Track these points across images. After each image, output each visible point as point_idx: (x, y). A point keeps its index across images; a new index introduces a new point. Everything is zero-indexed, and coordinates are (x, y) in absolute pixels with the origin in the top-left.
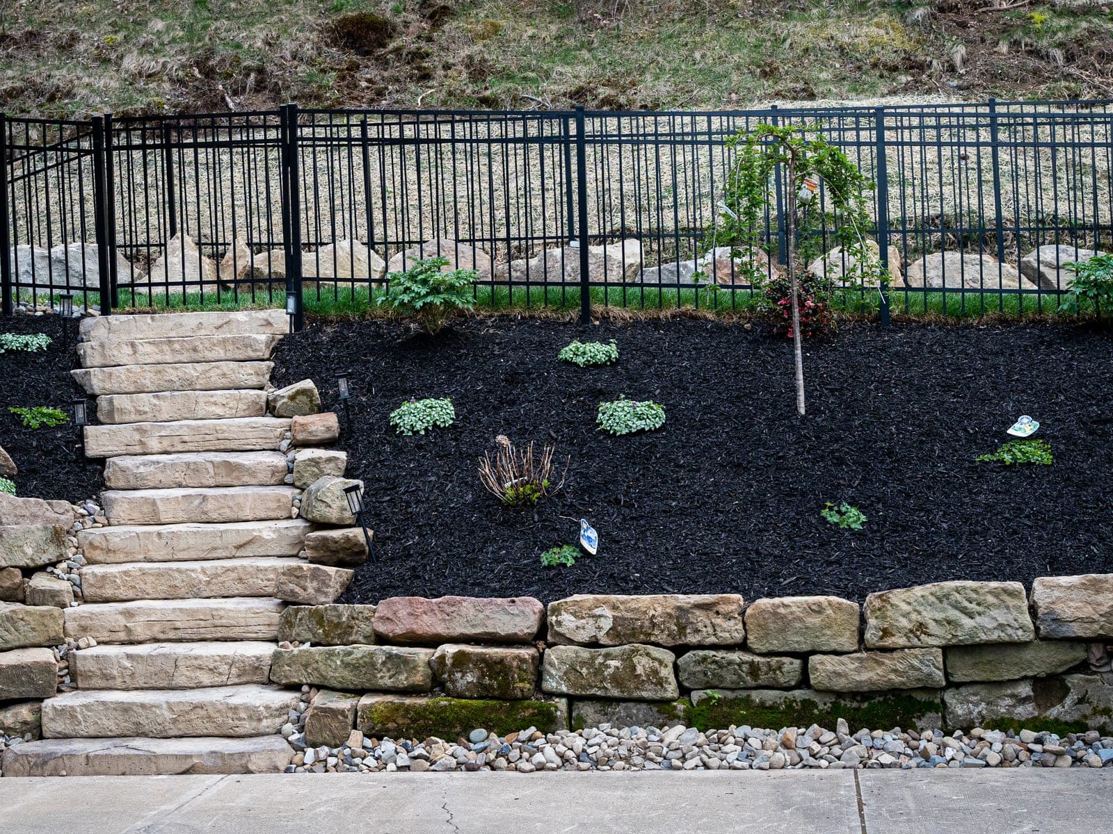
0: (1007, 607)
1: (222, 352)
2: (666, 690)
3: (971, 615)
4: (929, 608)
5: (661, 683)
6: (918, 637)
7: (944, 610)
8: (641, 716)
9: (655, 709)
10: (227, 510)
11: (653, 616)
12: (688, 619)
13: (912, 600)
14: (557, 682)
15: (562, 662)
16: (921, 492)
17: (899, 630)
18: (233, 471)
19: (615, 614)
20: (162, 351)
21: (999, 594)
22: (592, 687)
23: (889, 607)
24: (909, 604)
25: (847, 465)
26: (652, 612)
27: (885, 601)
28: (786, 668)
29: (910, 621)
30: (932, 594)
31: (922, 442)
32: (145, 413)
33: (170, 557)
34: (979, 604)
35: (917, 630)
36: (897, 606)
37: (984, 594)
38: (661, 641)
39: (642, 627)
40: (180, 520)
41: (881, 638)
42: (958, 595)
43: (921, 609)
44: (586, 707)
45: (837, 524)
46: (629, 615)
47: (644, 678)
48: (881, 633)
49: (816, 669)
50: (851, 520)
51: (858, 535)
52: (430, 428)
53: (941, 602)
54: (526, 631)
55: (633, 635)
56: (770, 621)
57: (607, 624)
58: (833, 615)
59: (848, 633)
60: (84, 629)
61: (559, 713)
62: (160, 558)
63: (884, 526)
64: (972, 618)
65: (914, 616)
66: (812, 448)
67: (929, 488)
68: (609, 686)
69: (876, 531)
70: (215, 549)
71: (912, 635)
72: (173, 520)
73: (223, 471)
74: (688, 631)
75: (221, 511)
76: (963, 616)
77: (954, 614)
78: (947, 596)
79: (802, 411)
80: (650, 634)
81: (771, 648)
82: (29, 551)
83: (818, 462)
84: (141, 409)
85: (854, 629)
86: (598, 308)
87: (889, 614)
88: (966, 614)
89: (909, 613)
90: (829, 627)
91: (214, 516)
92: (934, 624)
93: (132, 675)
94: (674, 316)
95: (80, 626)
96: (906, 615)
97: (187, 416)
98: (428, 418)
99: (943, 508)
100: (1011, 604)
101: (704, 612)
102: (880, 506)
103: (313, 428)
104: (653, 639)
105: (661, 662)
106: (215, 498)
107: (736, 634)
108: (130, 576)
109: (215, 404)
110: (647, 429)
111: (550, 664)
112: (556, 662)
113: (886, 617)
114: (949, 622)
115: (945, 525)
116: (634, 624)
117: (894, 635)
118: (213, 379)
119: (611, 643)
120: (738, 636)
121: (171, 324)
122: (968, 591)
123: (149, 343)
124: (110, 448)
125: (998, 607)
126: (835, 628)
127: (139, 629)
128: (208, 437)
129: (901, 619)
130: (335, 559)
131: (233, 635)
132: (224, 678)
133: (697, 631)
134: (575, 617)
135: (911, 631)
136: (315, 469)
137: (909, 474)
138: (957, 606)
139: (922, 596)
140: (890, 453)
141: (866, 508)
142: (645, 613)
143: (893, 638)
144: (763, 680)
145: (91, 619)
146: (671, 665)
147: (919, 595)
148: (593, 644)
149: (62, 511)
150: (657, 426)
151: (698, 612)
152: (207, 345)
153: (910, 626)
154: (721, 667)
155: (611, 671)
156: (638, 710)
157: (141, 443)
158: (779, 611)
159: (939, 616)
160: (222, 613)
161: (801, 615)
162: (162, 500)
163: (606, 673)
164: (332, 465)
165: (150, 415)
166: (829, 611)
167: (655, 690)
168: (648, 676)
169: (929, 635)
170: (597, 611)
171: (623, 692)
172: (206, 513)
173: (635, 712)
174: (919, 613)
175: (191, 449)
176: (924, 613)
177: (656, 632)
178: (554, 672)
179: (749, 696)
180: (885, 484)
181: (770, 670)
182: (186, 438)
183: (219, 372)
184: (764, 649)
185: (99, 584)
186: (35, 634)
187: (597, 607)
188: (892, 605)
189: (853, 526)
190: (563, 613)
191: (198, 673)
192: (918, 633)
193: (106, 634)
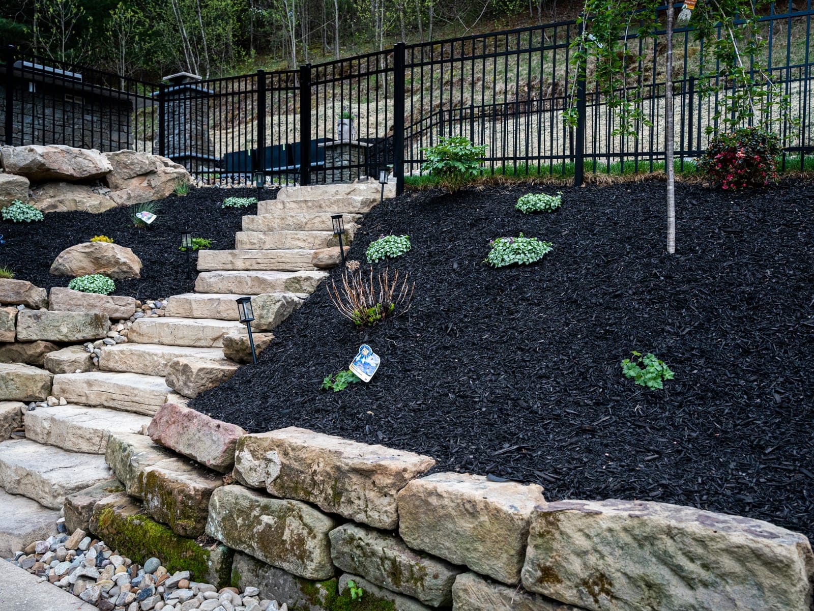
0: (760, 586)
1: (336, 208)
2: (305, 568)
3: (689, 582)
4: (618, 552)
5: (304, 556)
6: (595, 596)
7: (643, 562)
8: (287, 589)
9: (299, 586)
10: (231, 311)
11: (315, 471)
12: (344, 484)
13: (592, 533)
14: (216, 528)
15: (222, 506)
16: (767, 349)
17: (570, 575)
18: (261, 284)
19: (285, 461)
20: (301, 207)
21: (746, 558)
22: (242, 542)
23: (557, 535)
24: (588, 536)
25: (688, 309)
26: (315, 467)
27: (552, 524)
28: (428, 581)
29: (586, 565)
30: (625, 530)
31: (799, 288)
32: (255, 244)
33: (172, 343)
34: (705, 566)
35: (595, 583)
36: (569, 537)
37: (715, 552)
38: (319, 504)
39: (304, 481)
40: (205, 316)
41: (540, 581)
42: (669, 542)
43: (605, 550)
44: (242, 562)
45: (633, 379)
46: (296, 465)
47: (288, 546)
48: (539, 574)
49: (459, 597)
50: (649, 376)
51: (650, 396)
52: (383, 258)
53: (641, 546)
54: (212, 462)
55: (295, 489)
56: (422, 510)
57: (275, 471)
58: (488, 524)
59: (505, 556)
60: (63, 391)
61: (210, 563)
62: (167, 342)
63: (691, 388)
64: (692, 588)
65: (592, 559)
66: (657, 288)
67: (781, 344)
68: (255, 545)
69: (678, 394)
70: (199, 339)
71: (585, 590)
72: (201, 316)
73: (256, 284)
74: (343, 499)
75: (228, 312)
76: (674, 580)
77: (660, 573)
78: (651, 539)
79: (672, 250)
80: (310, 493)
81: (422, 547)
82: (64, 330)
83: (654, 303)
84: (252, 241)
85: (513, 552)
86: (589, 175)
87: (556, 545)
88: (683, 578)
89: (586, 553)
90: (483, 541)
91: (224, 315)
92: (624, 580)
93: (49, 433)
94: (647, 180)
95: (61, 388)
96: (582, 554)
97: (280, 247)
98: (382, 250)
99: (788, 373)
100: (767, 582)
101: (362, 480)
102: (702, 361)
103: (321, 256)
104: (312, 499)
105: (311, 531)
106: (225, 302)
107: (384, 518)
108: (124, 354)
109: (299, 240)
110: (520, 263)
111: (212, 505)
112: (218, 504)
113: (551, 549)
114: (649, 586)
115: (778, 398)
116: (298, 476)
117: (560, 581)
118: (316, 225)
119: (276, 494)
120: (387, 521)
121: (321, 191)
122: (688, 540)
123: (294, 202)
124: (212, 265)
125: (742, 580)
126: (489, 544)
127: (92, 396)
128: (273, 261)
129: (573, 558)
130: (238, 357)
131: (141, 411)
132: (96, 448)
133: (350, 502)
134: (253, 456)
135: (585, 583)
136: (297, 285)
137: (764, 324)
138: (664, 559)
139: (610, 530)
140: (751, 299)
141: (681, 362)
142: (309, 466)
143: (558, 586)
144: (404, 586)
145: (69, 385)
146: (320, 536)
147: (605, 526)
148: (261, 491)
149: (123, 304)
150: (531, 261)
151: (355, 478)
152: (327, 204)
153: (584, 575)
154: (365, 554)
155: (260, 528)
156: (285, 580)
157: (232, 263)
158: (430, 500)
159: (635, 570)
160: (136, 392)
161: (454, 513)
162: (195, 301)
163: (255, 530)
164: (308, 283)
165: (257, 245)
166: (484, 518)
167: (297, 565)
168: (292, 544)
169: (614, 597)
170: (269, 455)
171: (266, 557)
172: (219, 312)
173: (282, 582)
174: (602, 557)
175: (262, 268)
176: (610, 560)
177: (316, 492)
178: (214, 515)
179: (393, 601)
180: (724, 334)
181: (412, 578)
182: (259, 261)
183: (320, 219)
184: (416, 544)
185: (106, 358)
186: (18, 391)
187: (271, 449)
188: (562, 533)
189: (650, 384)
190: (245, 449)
191: (80, 441)
192: (597, 589)
193: (76, 397)
